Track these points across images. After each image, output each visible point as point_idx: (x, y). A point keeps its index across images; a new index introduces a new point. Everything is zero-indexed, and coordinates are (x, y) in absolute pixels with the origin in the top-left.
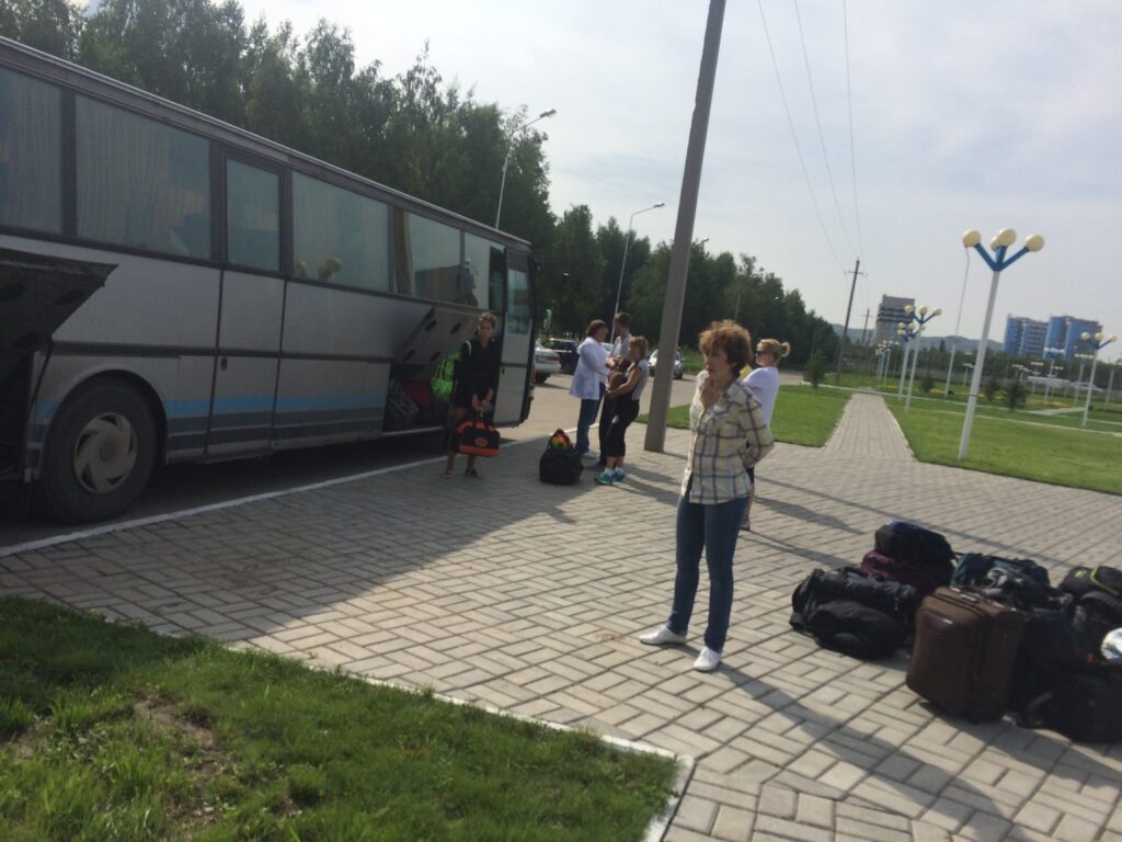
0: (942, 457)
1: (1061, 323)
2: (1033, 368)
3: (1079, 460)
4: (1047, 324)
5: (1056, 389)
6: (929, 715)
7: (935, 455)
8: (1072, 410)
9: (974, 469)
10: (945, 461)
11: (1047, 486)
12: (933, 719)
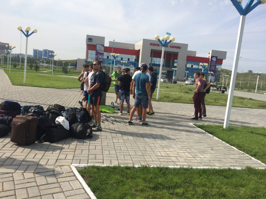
0: (19, 84)
1: (45, 51)
2: (40, 61)
3: (52, 82)
4: (42, 51)
5: (46, 66)
6: (17, 147)
7: (18, 83)
8: (50, 71)
9: (28, 86)
10: (20, 84)
11: (45, 88)
12: (18, 148)
